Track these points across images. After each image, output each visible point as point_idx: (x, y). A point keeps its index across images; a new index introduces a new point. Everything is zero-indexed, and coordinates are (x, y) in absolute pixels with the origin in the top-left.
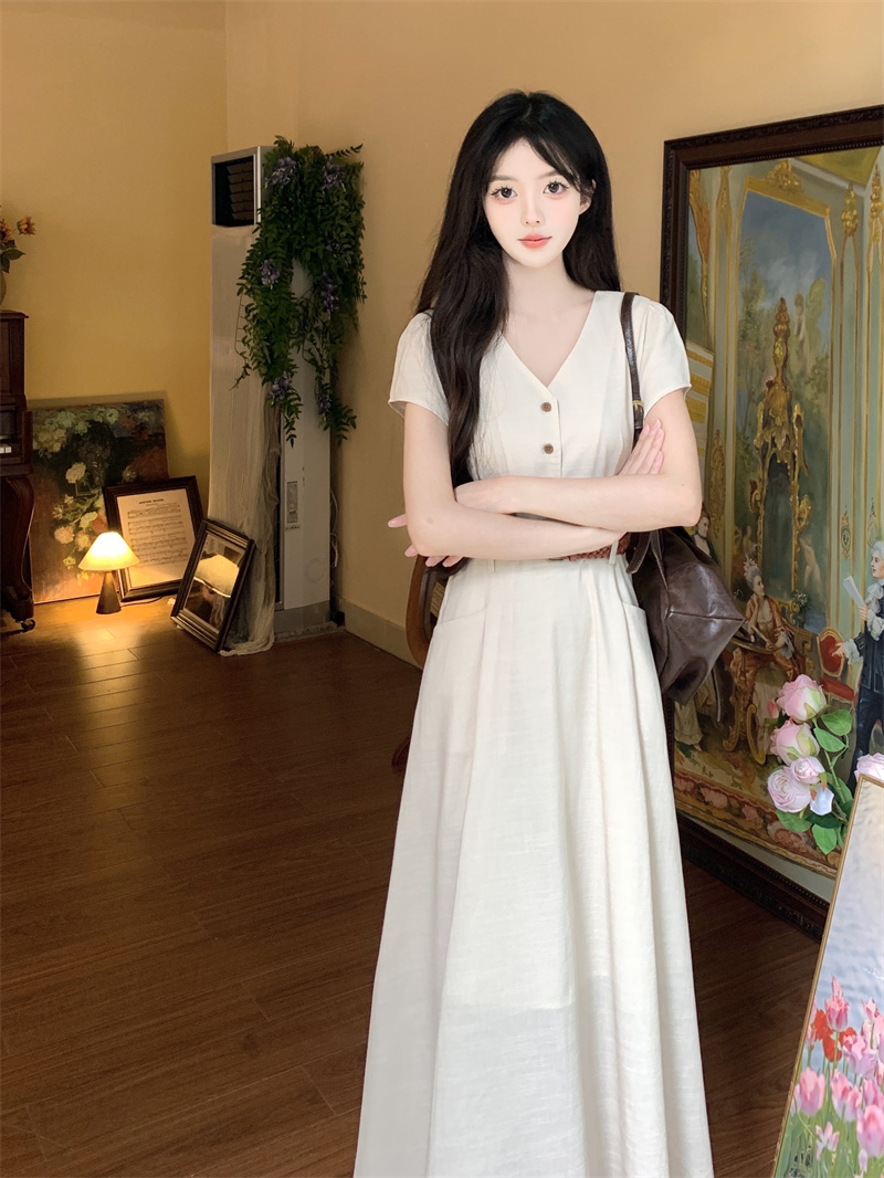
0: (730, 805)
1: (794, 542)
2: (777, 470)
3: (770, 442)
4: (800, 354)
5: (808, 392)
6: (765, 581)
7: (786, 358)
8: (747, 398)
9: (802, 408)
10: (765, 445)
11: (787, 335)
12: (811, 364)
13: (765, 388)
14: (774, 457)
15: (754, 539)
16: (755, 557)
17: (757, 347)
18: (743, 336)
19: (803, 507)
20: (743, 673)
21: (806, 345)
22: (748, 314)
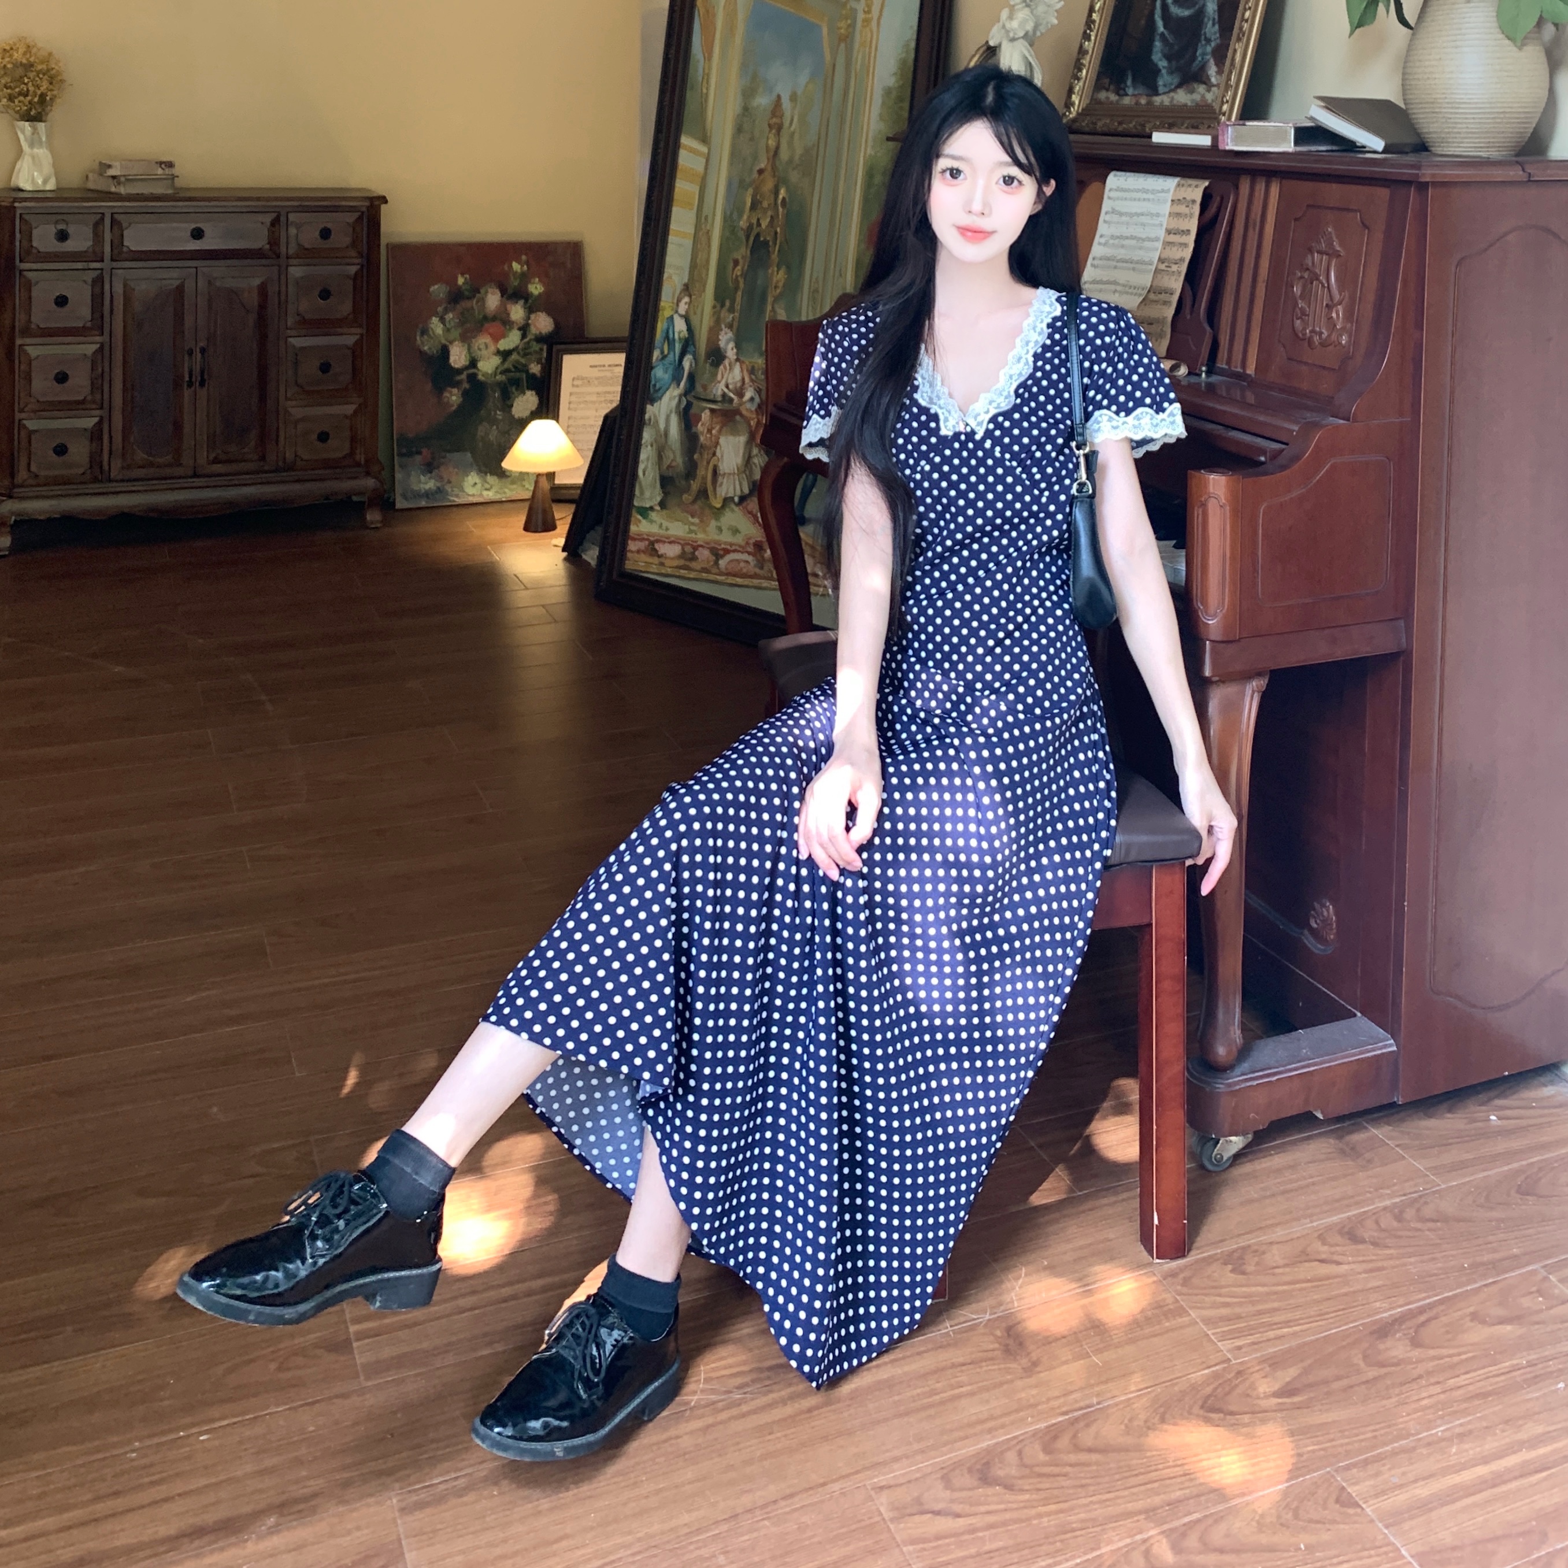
0: (684, 552)
1: (769, 308)
2: (759, 248)
3: (755, 222)
4: (790, 143)
5: (794, 177)
6: (738, 346)
7: (778, 148)
8: (737, 186)
9: (788, 191)
10: (751, 226)
11: (779, 128)
12: (799, 151)
13: (755, 175)
14: (758, 235)
15: (731, 310)
16: (730, 326)
17: (752, 139)
18: (739, 130)
19: (779, 276)
20: (710, 431)
21: (796, 136)
22: (746, 109)
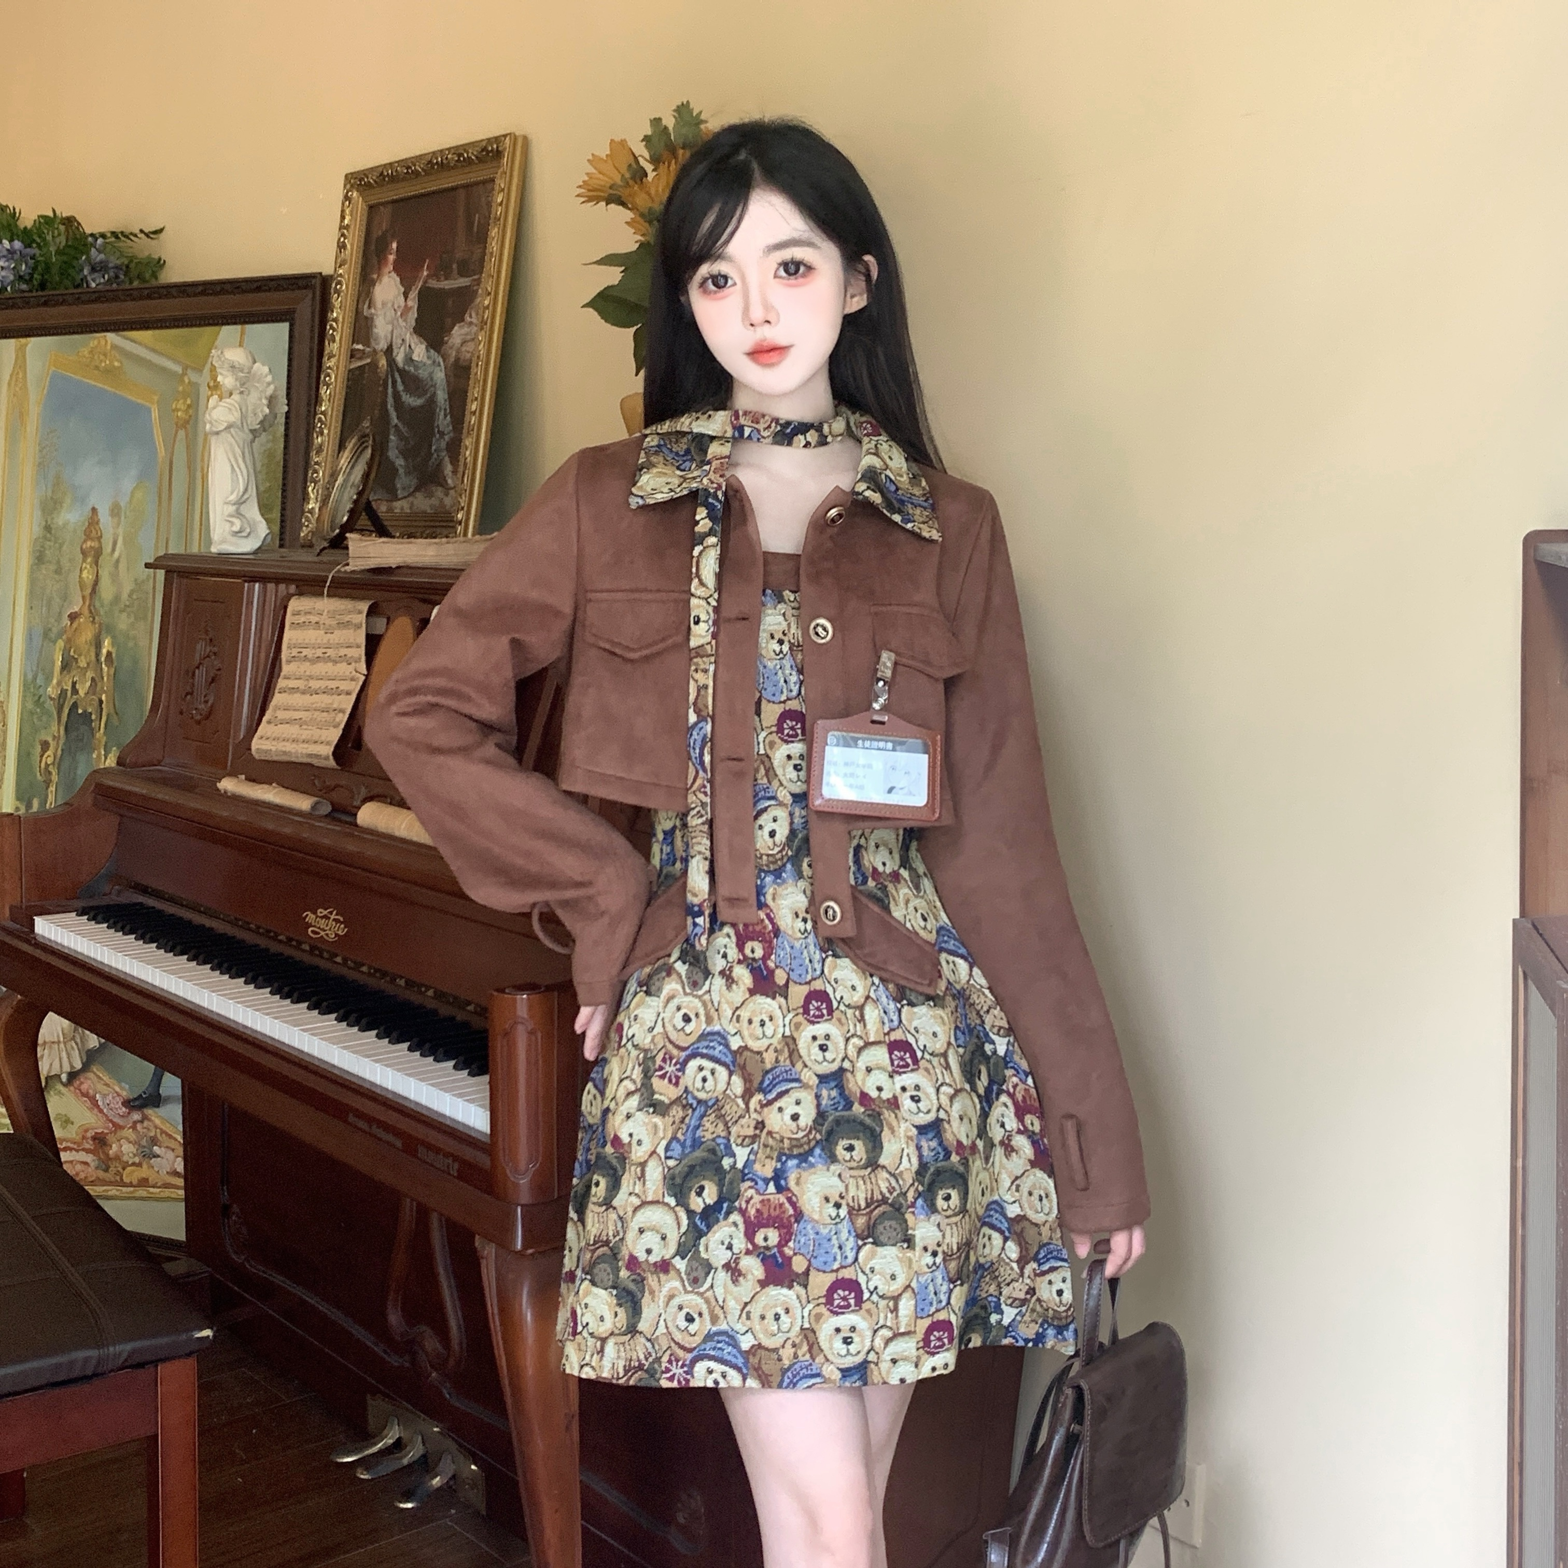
2: (77, 723)
3: (69, 688)
4: (115, 577)
5: (123, 622)
7: (97, 582)
8: (40, 637)
9: (113, 644)
10: (63, 692)
11: (98, 553)
12: (127, 587)
13: (67, 622)
14: (75, 706)
17: (58, 571)
18: (39, 559)
21: (123, 564)
22: (48, 528)
